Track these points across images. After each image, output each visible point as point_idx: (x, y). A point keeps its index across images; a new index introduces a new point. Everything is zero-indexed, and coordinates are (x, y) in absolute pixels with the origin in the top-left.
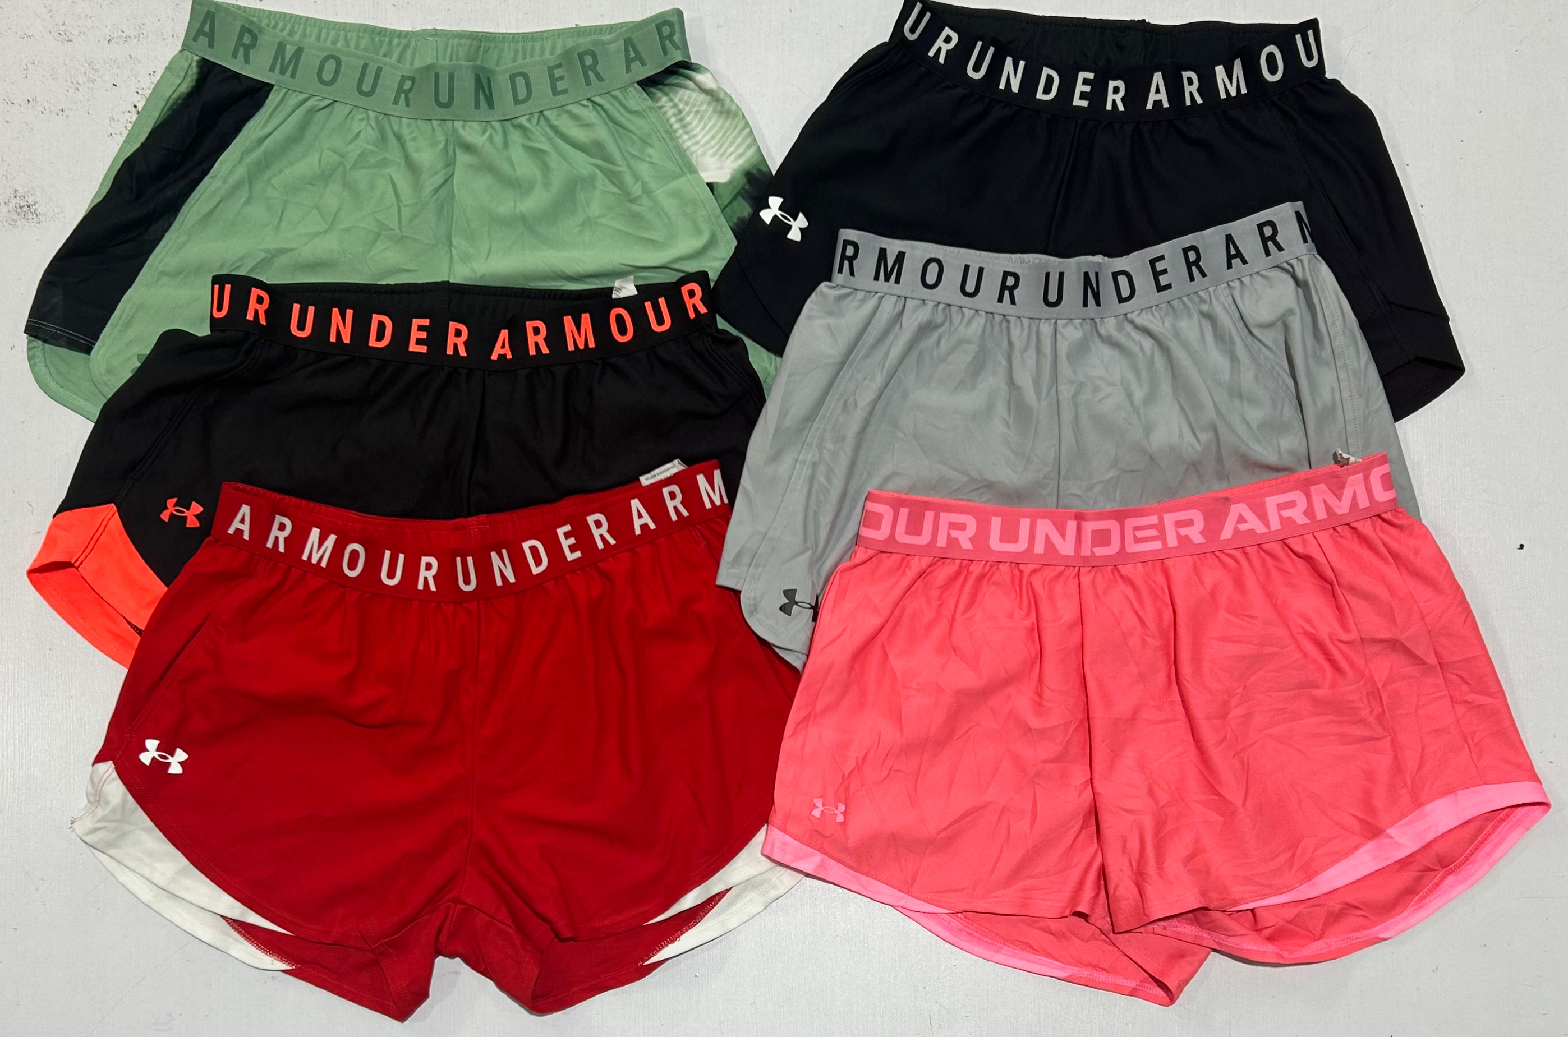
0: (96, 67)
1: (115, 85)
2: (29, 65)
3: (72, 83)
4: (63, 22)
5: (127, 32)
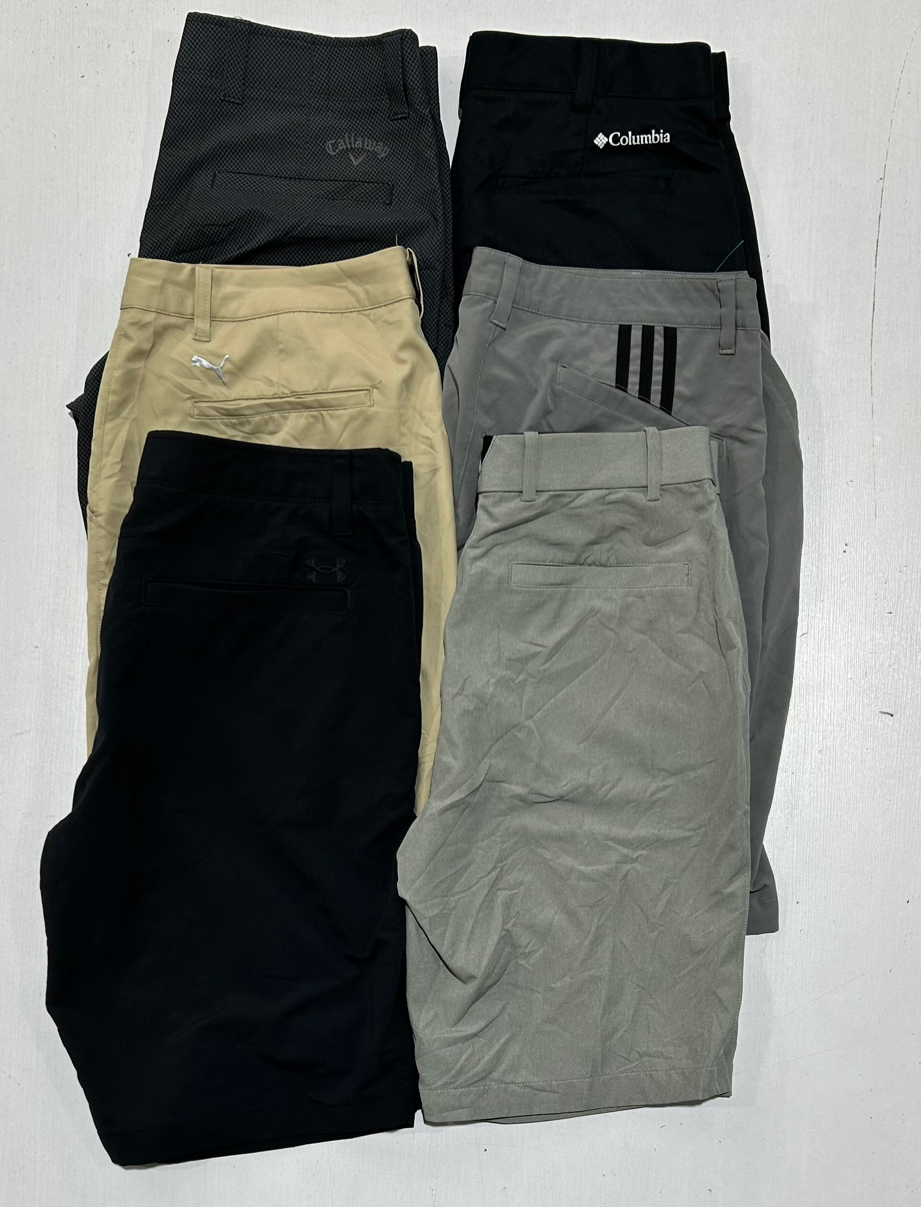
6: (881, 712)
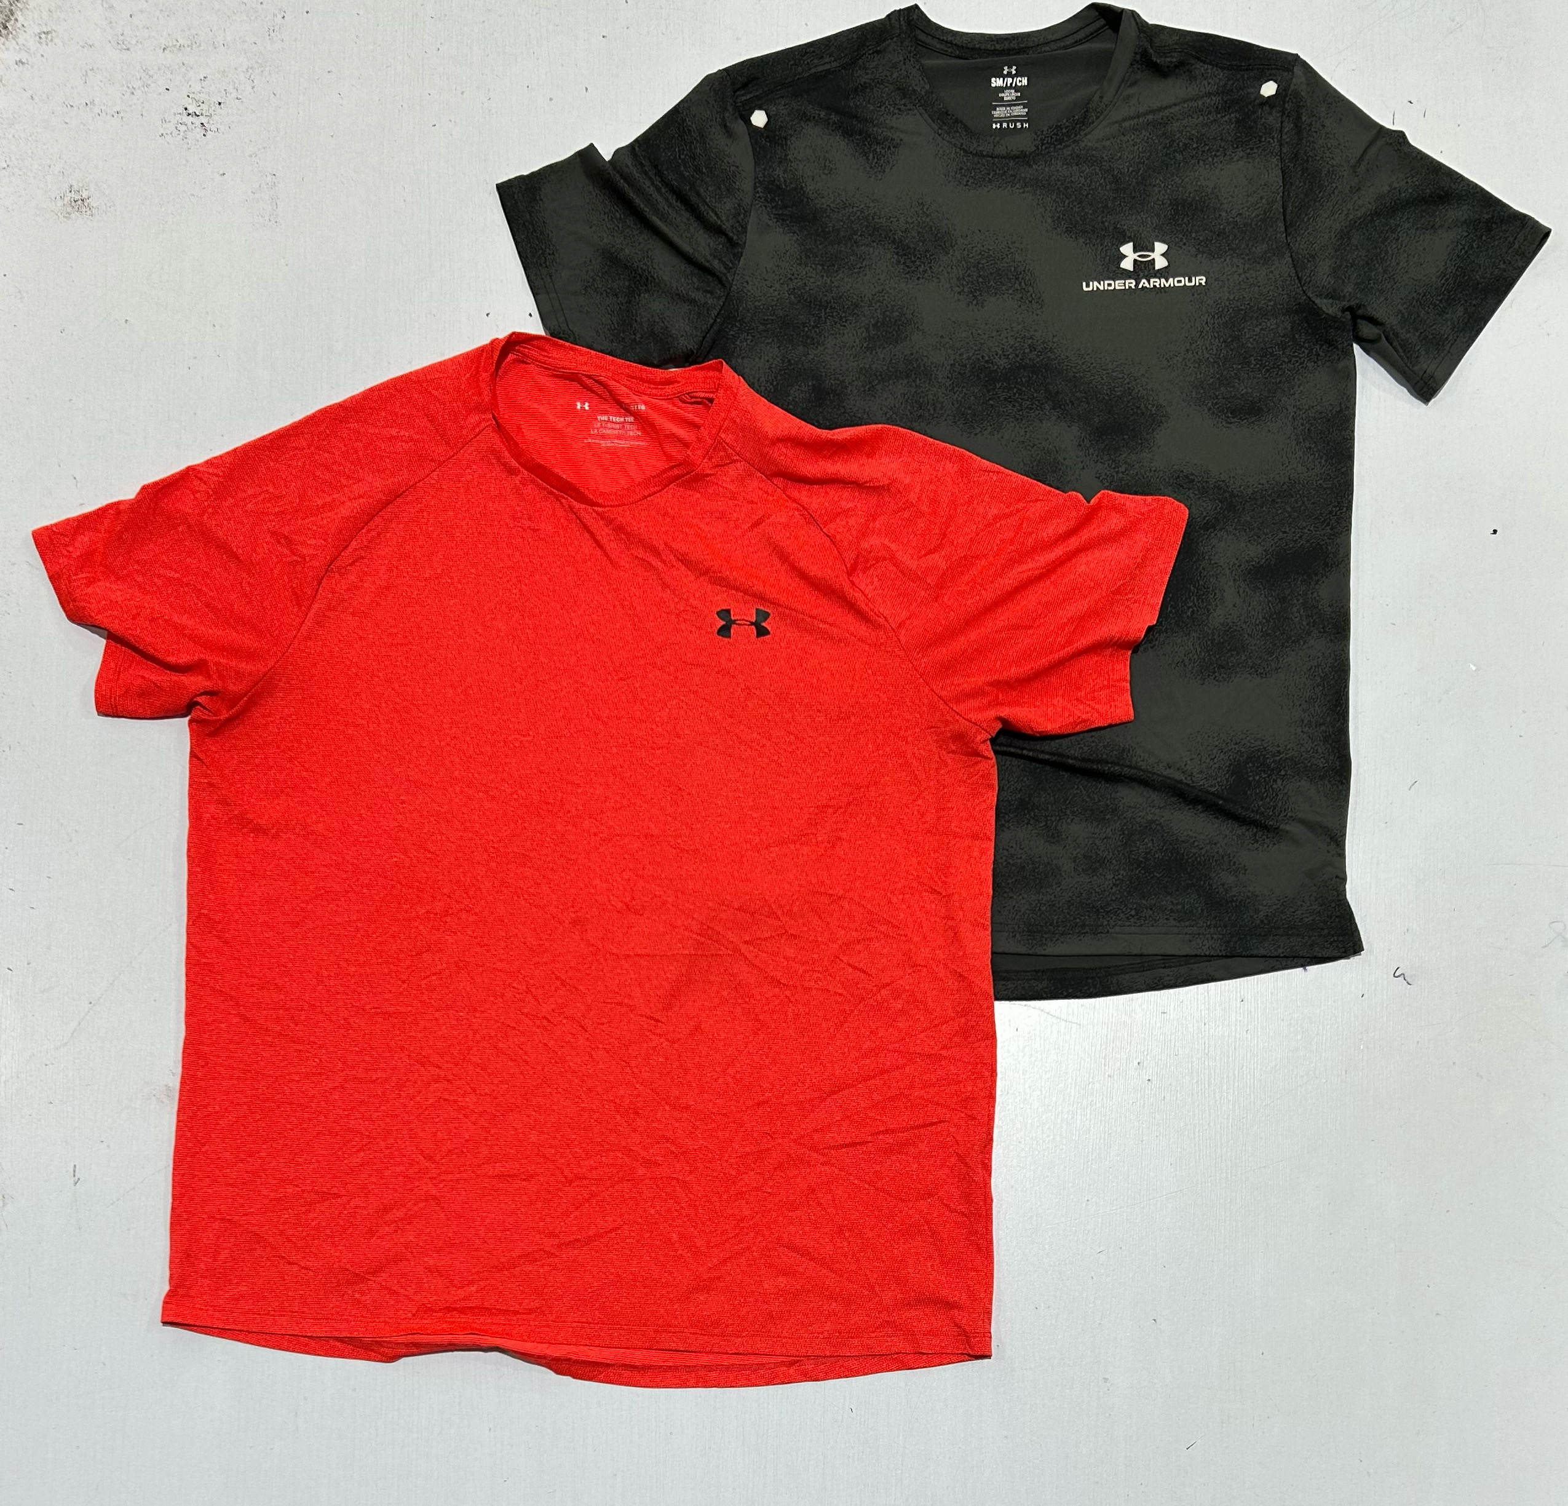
0: (151, 73)
1: (167, 89)
2: (89, 71)
3: (128, 87)
4: (121, 32)
5: (181, 42)
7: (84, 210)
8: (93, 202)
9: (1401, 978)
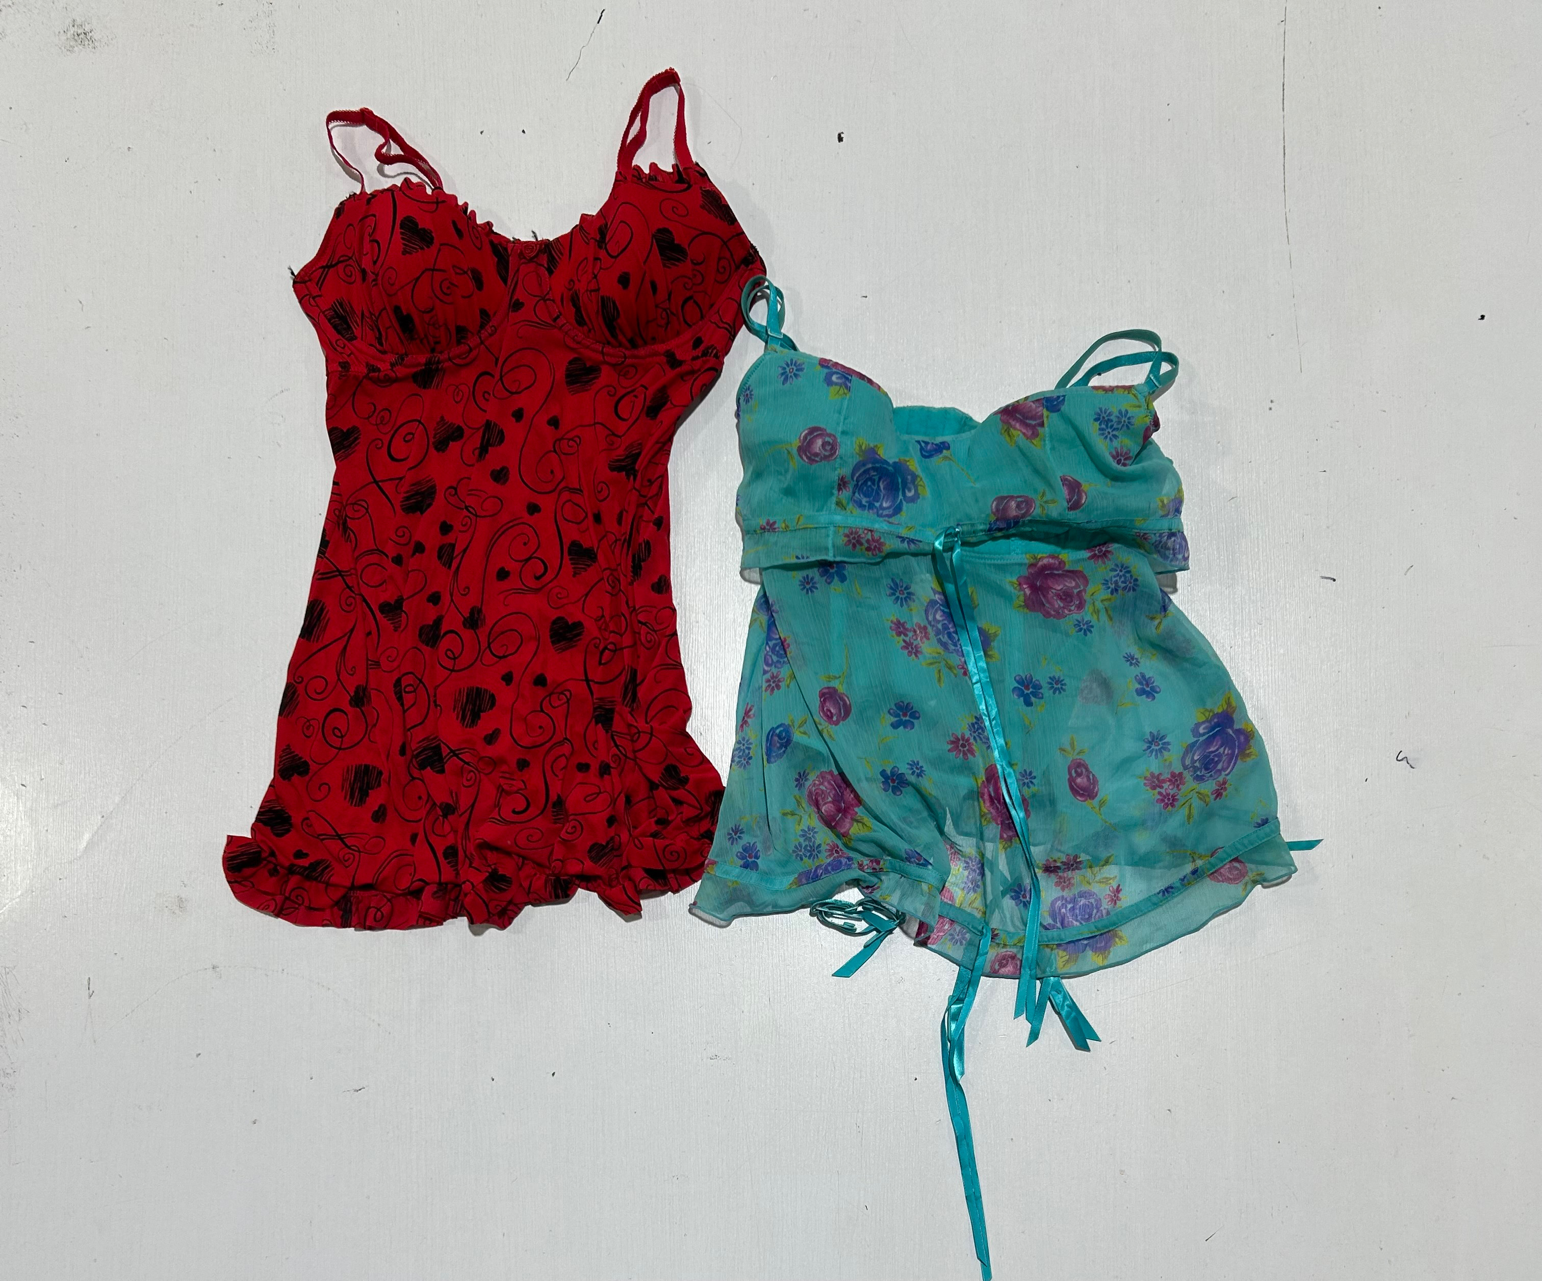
6: (1323, 578)
7: (86, 43)
8: (96, 35)
9: (1404, 762)
